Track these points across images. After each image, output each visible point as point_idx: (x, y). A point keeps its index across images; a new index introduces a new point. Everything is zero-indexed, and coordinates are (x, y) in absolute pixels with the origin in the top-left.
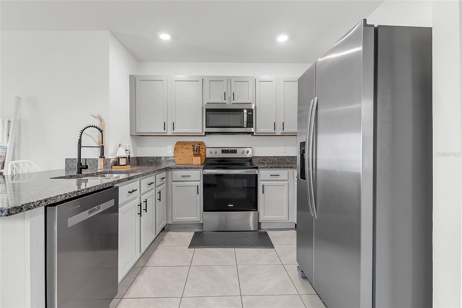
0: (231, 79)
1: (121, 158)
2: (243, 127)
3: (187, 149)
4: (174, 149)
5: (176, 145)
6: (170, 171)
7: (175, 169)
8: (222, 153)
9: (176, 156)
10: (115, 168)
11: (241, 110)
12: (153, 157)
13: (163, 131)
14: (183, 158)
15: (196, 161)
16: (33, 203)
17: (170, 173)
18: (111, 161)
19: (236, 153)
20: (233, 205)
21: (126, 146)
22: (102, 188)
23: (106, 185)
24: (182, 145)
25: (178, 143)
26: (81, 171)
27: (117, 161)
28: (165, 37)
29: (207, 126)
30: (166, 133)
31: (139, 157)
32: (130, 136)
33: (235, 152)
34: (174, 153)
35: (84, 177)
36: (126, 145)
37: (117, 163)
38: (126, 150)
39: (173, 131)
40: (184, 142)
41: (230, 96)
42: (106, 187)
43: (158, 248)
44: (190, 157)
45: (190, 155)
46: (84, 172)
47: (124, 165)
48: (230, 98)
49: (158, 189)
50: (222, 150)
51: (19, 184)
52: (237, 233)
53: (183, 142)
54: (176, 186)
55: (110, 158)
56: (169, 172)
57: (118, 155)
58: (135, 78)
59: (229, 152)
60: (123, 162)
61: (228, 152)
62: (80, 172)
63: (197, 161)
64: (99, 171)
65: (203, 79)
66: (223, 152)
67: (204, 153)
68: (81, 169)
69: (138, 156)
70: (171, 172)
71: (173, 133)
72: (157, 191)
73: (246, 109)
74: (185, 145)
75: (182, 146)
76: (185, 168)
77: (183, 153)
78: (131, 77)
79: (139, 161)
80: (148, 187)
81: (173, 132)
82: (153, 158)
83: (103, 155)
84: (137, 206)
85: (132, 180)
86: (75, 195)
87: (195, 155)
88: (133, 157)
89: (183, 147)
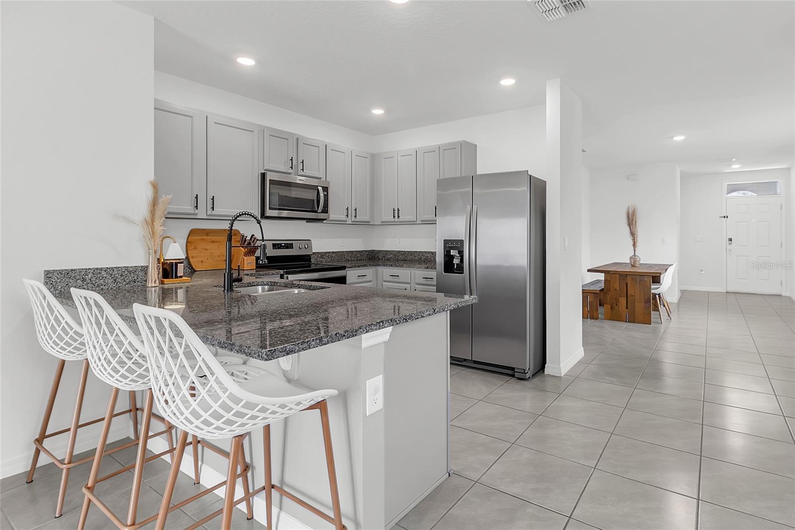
0: (298, 138)
2: (316, 212)
3: (213, 242)
4: (188, 242)
5: (189, 236)
8: (273, 249)
9: (192, 256)
14: (207, 259)
15: (248, 263)
19: (293, 248)
24: (202, 236)
25: (193, 232)
33: (290, 246)
34: (187, 251)
40: (206, 229)
44: (219, 256)
45: (219, 254)
50: (273, 244)
59: (283, 246)
61: (282, 248)
63: (251, 262)
66: (275, 246)
73: (322, 186)
77: (207, 250)
89: (204, 239)
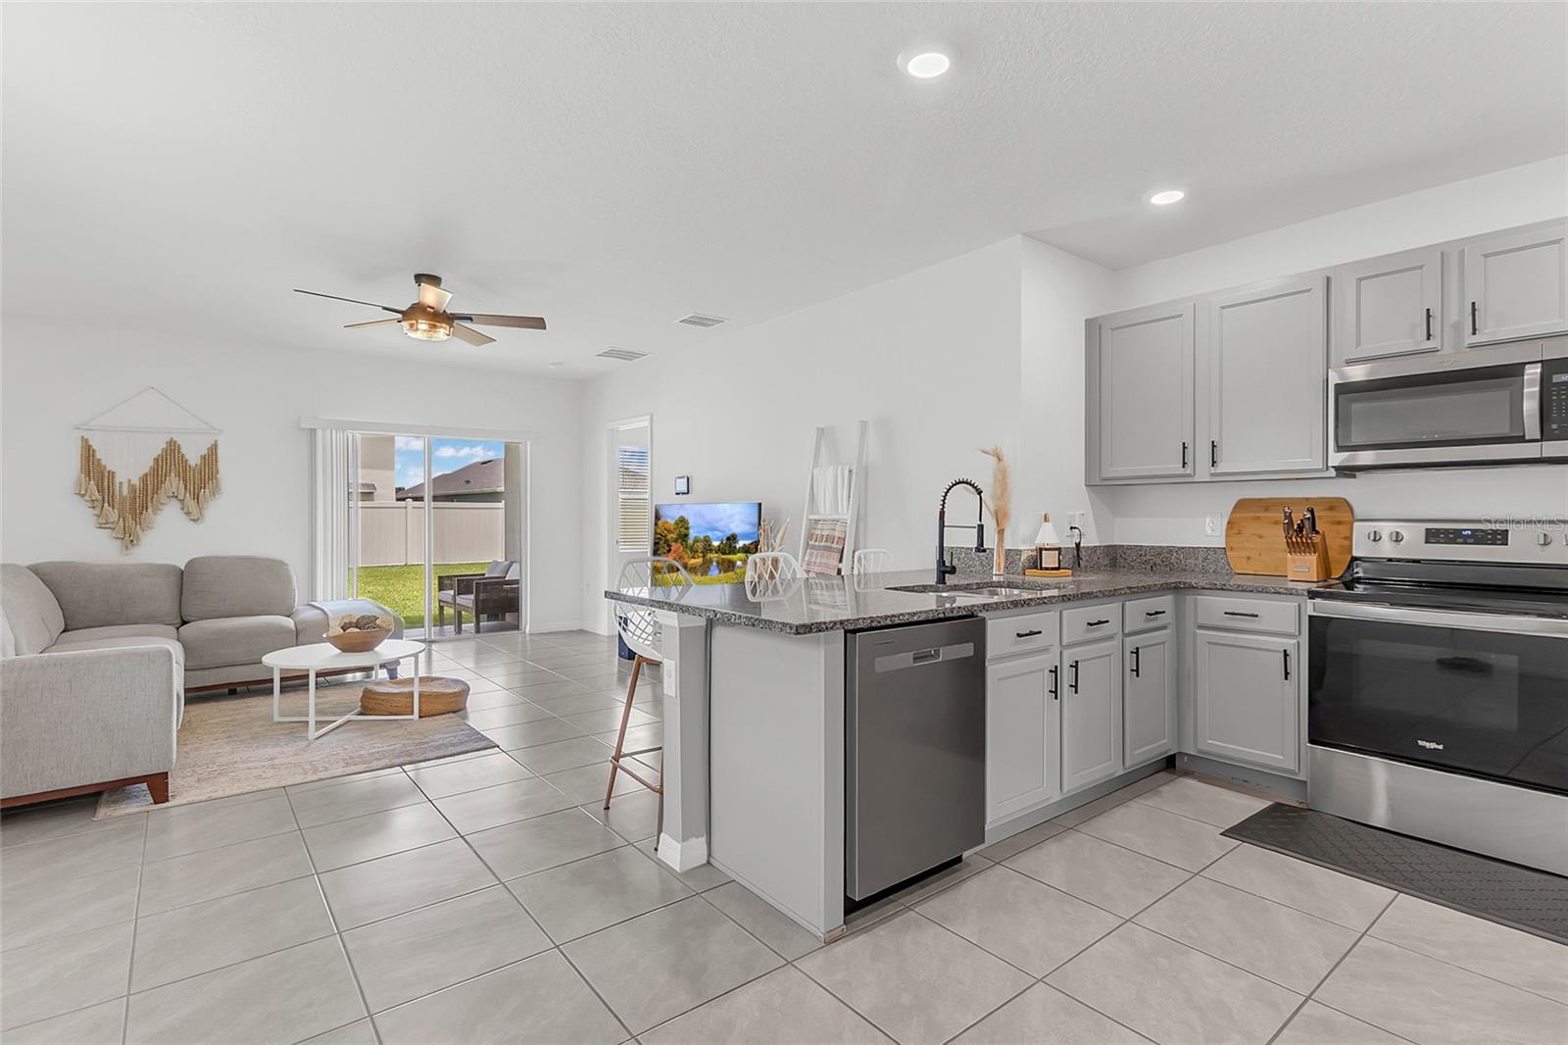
0: (1463, 250)
1: (1046, 549)
2: (1521, 439)
4: (1229, 523)
5: (1233, 512)
6: (1189, 595)
7: (1203, 588)
8: (1427, 542)
9: (1233, 545)
10: (1033, 577)
11: (1515, 371)
12: (1160, 547)
13: (1181, 471)
14: (1260, 554)
15: (1296, 567)
16: (825, 623)
17: (1190, 599)
18: (1024, 557)
19: (1507, 544)
20: (1441, 747)
21: (1071, 516)
22: (941, 616)
23: (952, 612)
24: (1256, 512)
25: (1242, 505)
26: (944, 579)
27: (1036, 556)
28: (1167, 198)
29: (1340, 444)
30: (1189, 476)
31: (1116, 546)
32: (1085, 488)
33: (1500, 537)
34: (1227, 536)
35: (948, 591)
36: (1072, 513)
37: (1036, 563)
38: (1072, 528)
39: (1213, 470)
41: (1457, 318)
42: (951, 615)
43: (1131, 803)
46: (950, 579)
47: (1053, 569)
48: (1457, 327)
49: (1132, 642)
50: (1427, 530)
51: (866, 593)
52: (1455, 855)
53: (1260, 500)
54: (1210, 643)
55: (1021, 548)
56: (1188, 597)
57: (1040, 541)
58: (1100, 326)
59: (1467, 537)
60: (1049, 560)
61: (1460, 540)
62: (941, 580)
63: (1304, 568)
64: (995, 579)
65: (1328, 278)
66: (1432, 536)
67: (1345, 538)
68: (944, 573)
69: (1115, 543)
70: (1192, 597)
71: (1212, 475)
72: (1129, 647)
73: (1541, 361)
74: (1267, 509)
75: (1258, 515)
76: (1240, 589)
77: (1261, 537)
78: (1090, 324)
79: (1114, 557)
80: (1088, 631)
81: (1213, 472)
82: (1159, 551)
83: (982, 546)
84: (1047, 671)
85: (1026, 609)
86: (888, 622)
87: (1293, 547)
88: (1098, 544)
89: (1259, 517)
